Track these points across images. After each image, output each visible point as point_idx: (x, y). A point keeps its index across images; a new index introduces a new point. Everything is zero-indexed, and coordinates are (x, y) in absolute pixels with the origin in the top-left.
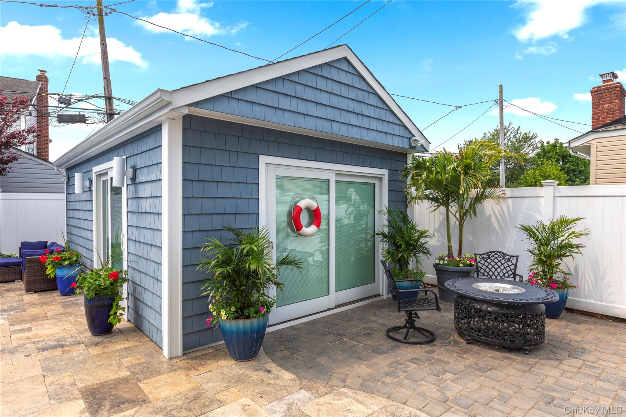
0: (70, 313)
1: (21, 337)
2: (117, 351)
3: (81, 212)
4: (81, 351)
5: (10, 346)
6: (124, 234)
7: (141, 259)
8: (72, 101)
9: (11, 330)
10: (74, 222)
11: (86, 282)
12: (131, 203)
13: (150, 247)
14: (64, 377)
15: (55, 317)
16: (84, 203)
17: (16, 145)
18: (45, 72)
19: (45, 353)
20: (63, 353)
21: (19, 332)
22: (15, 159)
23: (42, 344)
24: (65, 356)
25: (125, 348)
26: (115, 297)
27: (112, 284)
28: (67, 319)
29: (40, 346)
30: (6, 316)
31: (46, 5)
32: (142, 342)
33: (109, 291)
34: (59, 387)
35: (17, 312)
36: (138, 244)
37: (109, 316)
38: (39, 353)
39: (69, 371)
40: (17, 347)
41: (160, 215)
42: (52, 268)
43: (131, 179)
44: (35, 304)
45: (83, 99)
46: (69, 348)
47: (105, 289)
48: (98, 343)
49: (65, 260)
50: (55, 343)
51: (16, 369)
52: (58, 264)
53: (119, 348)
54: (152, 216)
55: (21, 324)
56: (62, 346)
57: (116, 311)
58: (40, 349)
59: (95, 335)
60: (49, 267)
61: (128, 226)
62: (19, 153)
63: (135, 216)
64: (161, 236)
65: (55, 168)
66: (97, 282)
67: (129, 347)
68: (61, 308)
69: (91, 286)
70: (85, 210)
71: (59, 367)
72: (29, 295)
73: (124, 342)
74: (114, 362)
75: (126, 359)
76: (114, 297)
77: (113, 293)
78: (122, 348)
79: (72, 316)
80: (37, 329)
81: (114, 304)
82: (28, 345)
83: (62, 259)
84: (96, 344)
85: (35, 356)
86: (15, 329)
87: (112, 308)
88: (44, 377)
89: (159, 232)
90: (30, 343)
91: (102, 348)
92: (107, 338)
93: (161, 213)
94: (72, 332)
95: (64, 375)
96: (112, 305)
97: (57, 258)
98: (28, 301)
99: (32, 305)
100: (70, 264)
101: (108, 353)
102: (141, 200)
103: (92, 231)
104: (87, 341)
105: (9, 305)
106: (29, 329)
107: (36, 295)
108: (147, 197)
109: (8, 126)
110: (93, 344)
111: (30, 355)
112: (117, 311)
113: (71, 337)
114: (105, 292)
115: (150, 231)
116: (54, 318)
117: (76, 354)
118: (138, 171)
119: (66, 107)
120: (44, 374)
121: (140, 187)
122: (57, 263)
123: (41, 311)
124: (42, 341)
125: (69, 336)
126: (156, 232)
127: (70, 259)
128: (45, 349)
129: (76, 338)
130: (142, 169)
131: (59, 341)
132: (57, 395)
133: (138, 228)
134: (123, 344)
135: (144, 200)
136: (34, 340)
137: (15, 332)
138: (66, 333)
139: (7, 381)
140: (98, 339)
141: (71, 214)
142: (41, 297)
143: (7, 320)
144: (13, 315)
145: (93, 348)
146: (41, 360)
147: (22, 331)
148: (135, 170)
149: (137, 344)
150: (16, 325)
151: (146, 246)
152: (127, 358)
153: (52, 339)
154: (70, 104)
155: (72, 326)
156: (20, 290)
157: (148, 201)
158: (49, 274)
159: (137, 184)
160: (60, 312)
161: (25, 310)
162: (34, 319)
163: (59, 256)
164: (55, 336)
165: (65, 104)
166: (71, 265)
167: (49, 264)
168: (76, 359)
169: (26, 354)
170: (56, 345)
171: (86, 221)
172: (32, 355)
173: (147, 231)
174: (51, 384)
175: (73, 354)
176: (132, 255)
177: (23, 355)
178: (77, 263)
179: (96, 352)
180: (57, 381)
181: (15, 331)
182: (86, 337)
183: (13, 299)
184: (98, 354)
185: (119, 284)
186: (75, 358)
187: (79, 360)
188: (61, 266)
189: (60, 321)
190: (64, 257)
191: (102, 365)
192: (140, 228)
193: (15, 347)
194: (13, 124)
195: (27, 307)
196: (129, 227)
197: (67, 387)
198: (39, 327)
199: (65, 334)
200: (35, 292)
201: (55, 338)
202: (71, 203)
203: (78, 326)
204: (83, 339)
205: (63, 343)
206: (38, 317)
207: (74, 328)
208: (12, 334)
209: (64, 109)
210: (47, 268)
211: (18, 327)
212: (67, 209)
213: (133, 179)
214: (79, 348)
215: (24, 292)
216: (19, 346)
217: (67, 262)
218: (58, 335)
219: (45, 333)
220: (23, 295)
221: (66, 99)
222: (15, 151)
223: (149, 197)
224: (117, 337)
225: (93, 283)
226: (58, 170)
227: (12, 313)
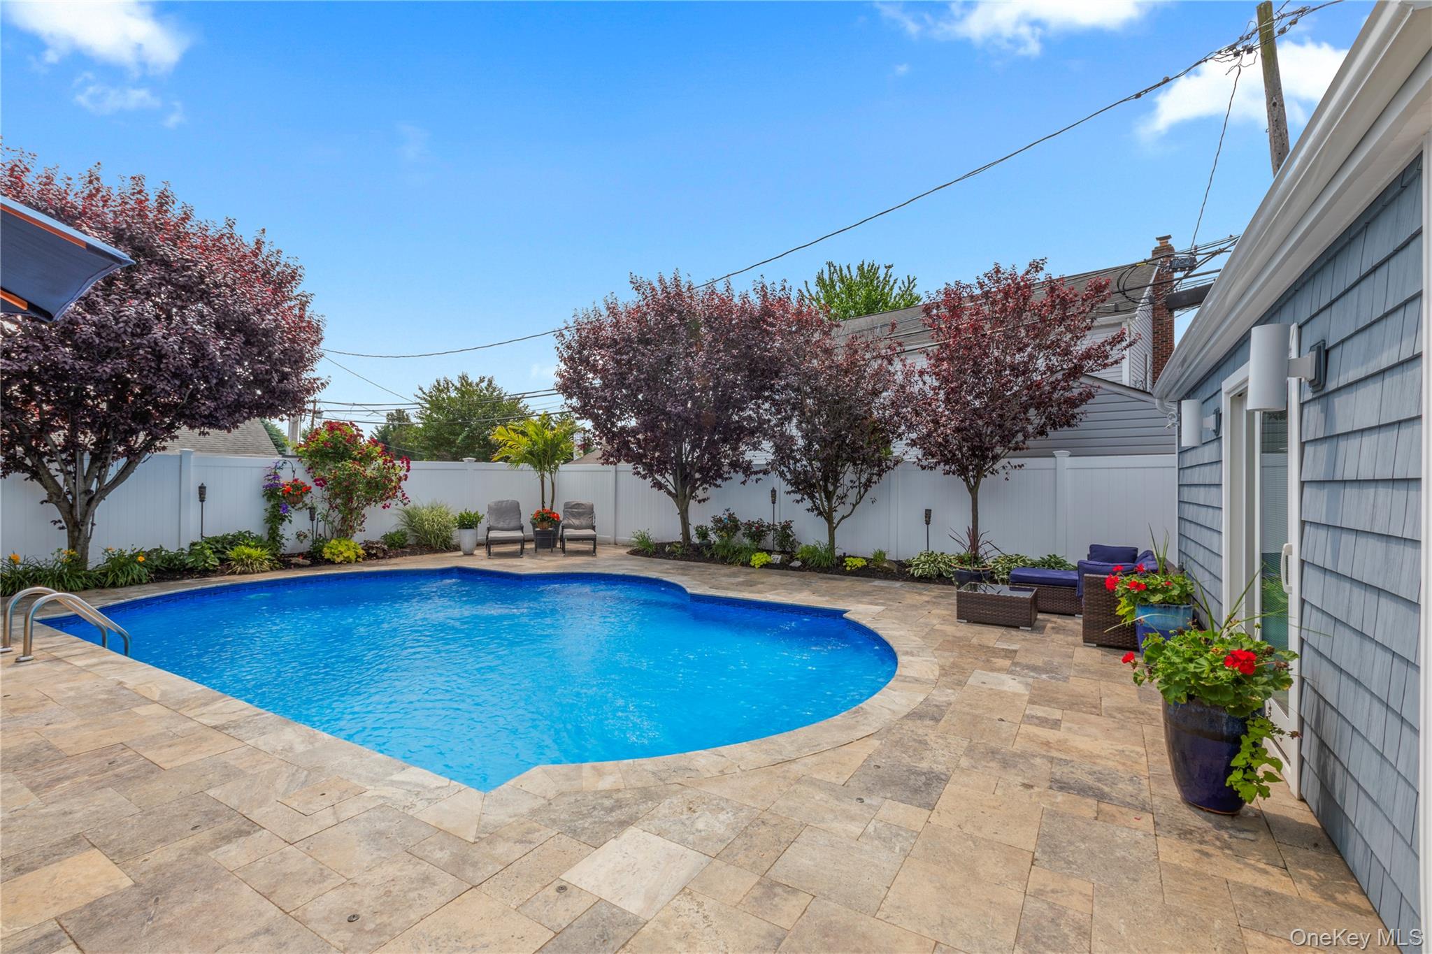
0: (1150, 715)
1: (1035, 735)
2: (1240, 887)
3: (1202, 489)
4: (1139, 835)
5: (1009, 748)
6: (1291, 547)
7: (1340, 628)
8: (1199, 258)
9: (1027, 712)
10: (1190, 512)
11: (1162, 659)
12: (1311, 455)
13: (1371, 597)
14: (1072, 892)
15: (1115, 714)
16: (1207, 468)
17: (1093, 371)
18: (1169, 237)
19: (1060, 797)
20: (1096, 818)
21: (1037, 722)
22: (1090, 395)
23: (1065, 771)
24: (1099, 828)
25: (1268, 893)
26: (1249, 722)
27: (1237, 681)
28: (1138, 728)
29: (1058, 771)
30: (1030, 680)
31: (1146, 91)
32: (1333, 899)
33: (1227, 699)
34: (1050, 914)
35: (1052, 678)
36: (1330, 580)
37: (1229, 770)
38: (1051, 792)
39: (1089, 881)
40: (1019, 756)
41: (1412, 485)
42: (1128, 605)
43: (1311, 382)
44: (1090, 672)
45: (1222, 247)
46: (1114, 808)
47: (1214, 690)
48: (1191, 832)
49: (1154, 591)
50: (1089, 781)
51: (994, 808)
52: (1140, 599)
53: (1249, 882)
54: (1382, 491)
55: (1049, 706)
56: (1101, 797)
57: (1250, 760)
58: (1057, 781)
59: (1190, 804)
60: (1124, 601)
61: (1303, 523)
62: (1096, 384)
63: (1323, 494)
64: (1417, 562)
65: (1157, 401)
66: (1191, 667)
67: (1283, 898)
68: (1136, 697)
69: (1174, 674)
70: (1210, 485)
71: (1073, 852)
72: (1088, 649)
73: (1269, 868)
74: (1217, 924)
75: (1261, 938)
76: (1246, 719)
77: (1241, 708)
78: (1257, 884)
79: (1151, 724)
80: (1069, 729)
81: (1246, 741)
82: (1038, 761)
83: (1147, 589)
84: (1185, 834)
85: (1039, 795)
86: (1033, 713)
87: (1238, 751)
88: (1032, 864)
89: (1409, 550)
90: (1044, 756)
91: (1197, 855)
92: (1219, 826)
93: (1419, 480)
94: (1137, 767)
95: (1075, 883)
96: (1238, 742)
97: (1138, 586)
98: (1079, 661)
99: (1084, 671)
100: (1164, 601)
101: (1209, 879)
102: (1343, 443)
103: (1220, 533)
104: (1162, 811)
105: (1046, 659)
106: (1056, 724)
107: (1100, 652)
108: (1362, 431)
109: (1078, 338)
110: (1177, 829)
111: (1032, 787)
112: (1254, 763)
113: (1131, 780)
114: (1213, 699)
115: (1372, 542)
116: (1111, 716)
117: (1124, 835)
118: (1334, 355)
119: (1186, 276)
120: (1036, 854)
121: (1339, 402)
122: (1136, 596)
123: (1093, 690)
124: (1067, 762)
125: (1128, 776)
126: (1395, 548)
127: (1164, 590)
128: (1063, 786)
129: (1141, 790)
130: (1348, 345)
131: (1099, 780)
132: (1037, 939)
133: (1331, 529)
134: (1265, 872)
135: (1354, 442)
136: (1054, 754)
137: (1029, 719)
138: (1124, 764)
139: (968, 829)
140: (1195, 819)
141: (1188, 494)
142: (1107, 658)
143: (1029, 688)
144: (1044, 680)
145: (1173, 840)
146: (1045, 812)
147: (1043, 722)
148: (1323, 354)
149: (1314, 898)
150: (1039, 704)
151: (1358, 593)
152: (1266, 934)
153: (1087, 767)
154: (1192, 268)
155: (1141, 750)
156: (1074, 633)
157: (1369, 441)
158: (1123, 617)
159: (1331, 396)
160: (1131, 705)
161: (1066, 679)
162: (1074, 703)
163: (1143, 582)
164: (1098, 761)
165: (1183, 269)
166: (1167, 605)
167: (1122, 596)
168: (1119, 853)
169: (1026, 782)
170: (1091, 788)
171: (1210, 510)
172: (1036, 789)
173: (1362, 541)
174: (1039, 894)
175: (1118, 833)
176: (1314, 611)
177: (1020, 779)
178: (1182, 604)
179: (1175, 859)
180: (1053, 891)
181: (1033, 717)
182: (1164, 797)
183: (1057, 649)
184: (1178, 868)
185: (1259, 688)
186: (1118, 846)
187: (1124, 857)
188: (1145, 605)
189: (1123, 727)
190: (1152, 584)
191: (1179, 913)
192: (1338, 532)
193: (1015, 755)
194: (1087, 332)
195: (1073, 672)
196: (1307, 528)
197: (1066, 931)
198: (1076, 727)
199: (1121, 768)
200: (1098, 646)
201: (1096, 768)
202: (1186, 471)
203: (1156, 758)
204: (1156, 801)
205: (1106, 789)
206: (1083, 703)
207: (1144, 759)
208: (1025, 723)
209: (1184, 281)
210: (1119, 602)
211: (1039, 711)
212: (1179, 485)
213: (1318, 383)
214: (1135, 823)
215: (1080, 639)
216: (1023, 755)
217: (1158, 598)
218: (1103, 762)
219: (1082, 746)
220: (1076, 645)
221: (1186, 260)
222: (1090, 382)
223: (1370, 429)
224: (1251, 836)
225: (1180, 666)
226: (1162, 405)
227: (1044, 676)
